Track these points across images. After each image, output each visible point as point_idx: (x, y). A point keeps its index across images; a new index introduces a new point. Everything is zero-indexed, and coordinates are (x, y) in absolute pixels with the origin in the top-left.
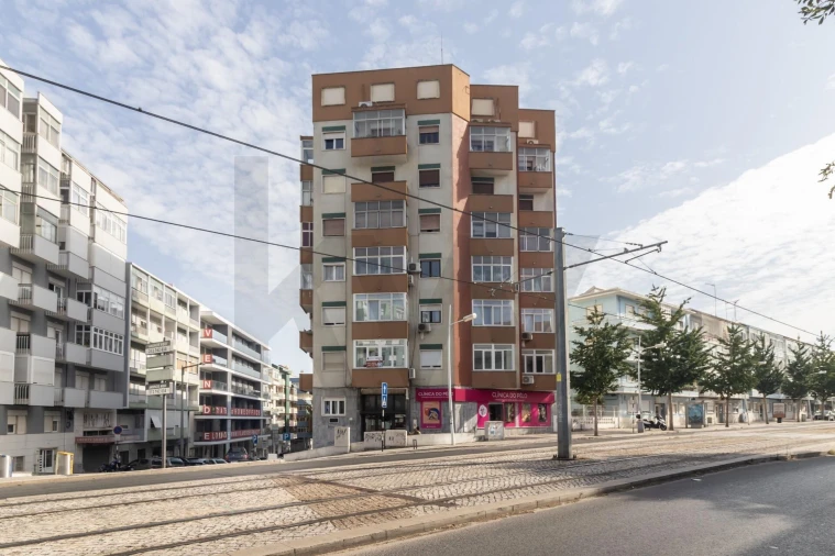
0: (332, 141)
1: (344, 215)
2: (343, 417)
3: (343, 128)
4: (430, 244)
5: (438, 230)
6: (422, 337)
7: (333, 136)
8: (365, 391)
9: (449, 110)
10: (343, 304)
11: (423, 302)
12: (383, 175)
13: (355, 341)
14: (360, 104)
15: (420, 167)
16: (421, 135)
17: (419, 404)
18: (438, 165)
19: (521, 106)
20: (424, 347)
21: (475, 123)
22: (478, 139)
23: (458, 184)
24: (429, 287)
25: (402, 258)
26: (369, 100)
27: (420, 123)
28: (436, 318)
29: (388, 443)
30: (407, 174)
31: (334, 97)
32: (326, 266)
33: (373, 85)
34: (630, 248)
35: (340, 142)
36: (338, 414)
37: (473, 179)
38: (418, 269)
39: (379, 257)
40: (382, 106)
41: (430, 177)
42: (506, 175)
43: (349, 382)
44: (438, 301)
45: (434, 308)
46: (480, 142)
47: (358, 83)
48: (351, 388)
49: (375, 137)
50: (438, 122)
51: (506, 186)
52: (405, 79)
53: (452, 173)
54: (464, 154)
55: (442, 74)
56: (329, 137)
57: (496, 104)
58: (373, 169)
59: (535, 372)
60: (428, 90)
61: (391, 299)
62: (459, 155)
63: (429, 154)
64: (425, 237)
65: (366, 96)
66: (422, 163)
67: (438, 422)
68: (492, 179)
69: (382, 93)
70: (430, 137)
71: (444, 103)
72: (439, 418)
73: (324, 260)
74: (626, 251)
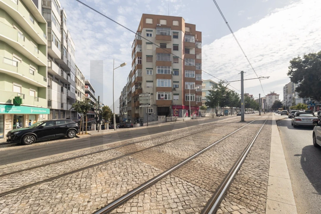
0: (148, 34)
1: (152, 56)
2: (152, 113)
3: (152, 31)
4: (176, 66)
5: (178, 63)
6: (174, 91)
7: (149, 33)
8: (159, 106)
9: (181, 30)
10: (152, 81)
11: (174, 82)
12: (163, 46)
13: (157, 92)
14: (158, 25)
15: (173, 44)
16: (174, 36)
17: (173, 110)
18: (178, 45)
19: (196, 30)
20: (175, 94)
21: (186, 34)
22: (187, 38)
23: (183, 50)
24: (176, 78)
25: (170, 70)
26: (159, 24)
27: (173, 32)
28: (177, 86)
29: (173, 120)
30: (170, 46)
31: (149, 21)
32: (147, 70)
33: (161, 19)
34: (261, 77)
35: (151, 35)
36: (151, 112)
37: (185, 49)
38: (173, 73)
39: (164, 69)
40: (163, 26)
41: (176, 48)
42: (192, 49)
43: (154, 103)
44: (178, 82)
45: (177, 84)
46: (187, 39)
47: (157, 18)
48: (155, 105)
49: (163, 35)
50: (178, 33)
51: (192, 52)
52: (170, 19)
53: (182, 47)
54: (184, 43)
55: (179, 19)
56: (148, 33)
57: (190, 29)
58: (160, 44)
59: (197, 101)
60: (175, 23)
61: (167, 81)
62: (183, 42)
63: (175, 41)
64: (175, 64)
65: (159, 23)
66: (174, 44)
67: (178, 114)
68: (189, 50)
69: (163, 22)
70: (176, 37)
71: (180, 28)
72: (178, 113)
73: (147, 69)
74: (260, 78)
